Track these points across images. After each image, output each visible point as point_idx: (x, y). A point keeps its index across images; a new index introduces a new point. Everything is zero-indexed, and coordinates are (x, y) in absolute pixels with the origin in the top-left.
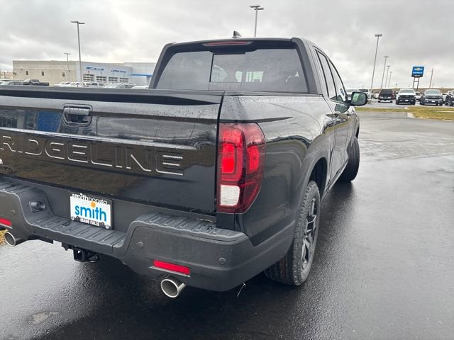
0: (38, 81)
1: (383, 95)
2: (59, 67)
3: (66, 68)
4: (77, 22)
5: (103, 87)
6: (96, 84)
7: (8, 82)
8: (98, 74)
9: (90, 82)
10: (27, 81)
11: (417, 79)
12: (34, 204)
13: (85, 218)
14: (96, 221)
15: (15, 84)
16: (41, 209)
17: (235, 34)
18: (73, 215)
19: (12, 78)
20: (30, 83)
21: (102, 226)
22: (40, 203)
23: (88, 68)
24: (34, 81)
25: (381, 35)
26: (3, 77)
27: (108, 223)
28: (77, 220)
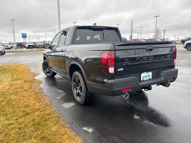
1: (19, 45)
11: (25, 39)
25: (14, 20)
28: (143, 80)
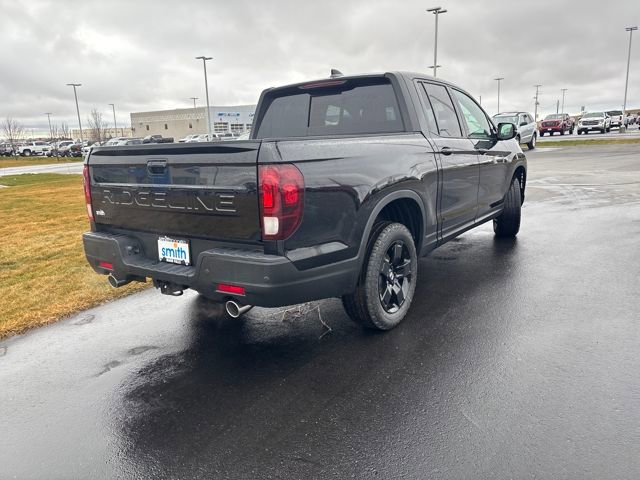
0: (160, 136)
2: (185, 117)
3: (193, 117)
4: (204, 58)
5: (239, 139)
6: (230, 135)
7: (125, 142)
8: (231, 121)
9: (223, 133)
10: (148, 137)
12: (130, 248)
13: (170, 258)
14: (178, 259)
15: (134, 142)
16: (136, 253)
17: (333, 72)
18: (161, 256)
19: (130, 136)
20: (151, 140)
21: (183, 263)
22: (134, 248)
23: (220, 115)
24: (156, 137)
26: (120, 134)
27: (187, 261)
28: (164, 260)
